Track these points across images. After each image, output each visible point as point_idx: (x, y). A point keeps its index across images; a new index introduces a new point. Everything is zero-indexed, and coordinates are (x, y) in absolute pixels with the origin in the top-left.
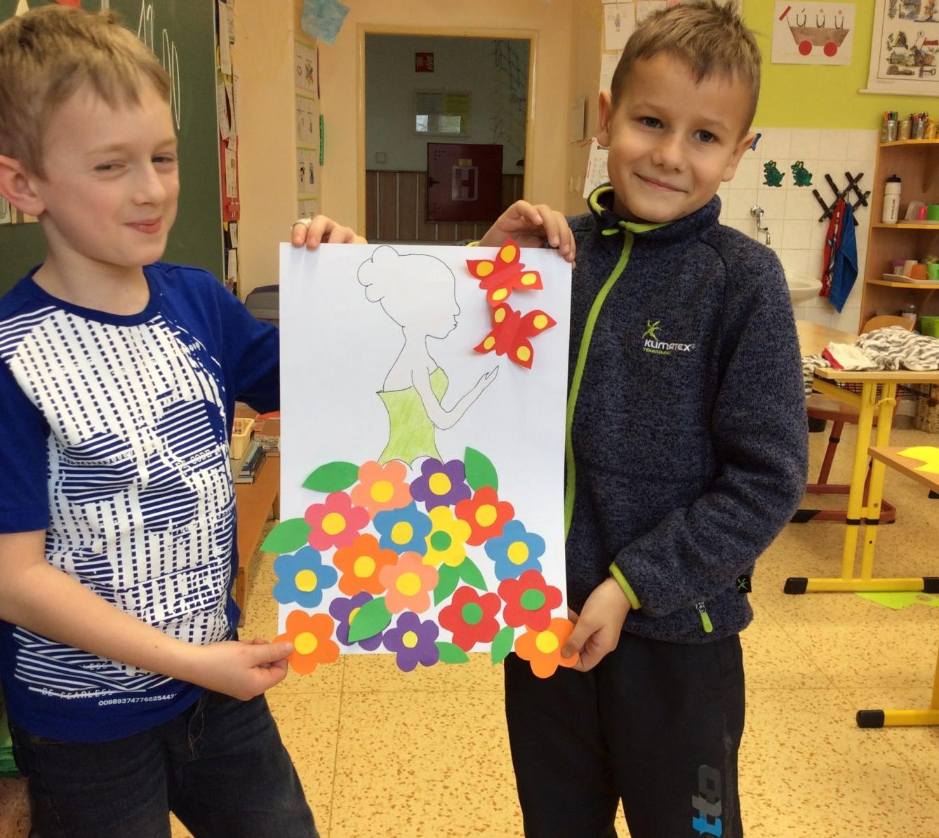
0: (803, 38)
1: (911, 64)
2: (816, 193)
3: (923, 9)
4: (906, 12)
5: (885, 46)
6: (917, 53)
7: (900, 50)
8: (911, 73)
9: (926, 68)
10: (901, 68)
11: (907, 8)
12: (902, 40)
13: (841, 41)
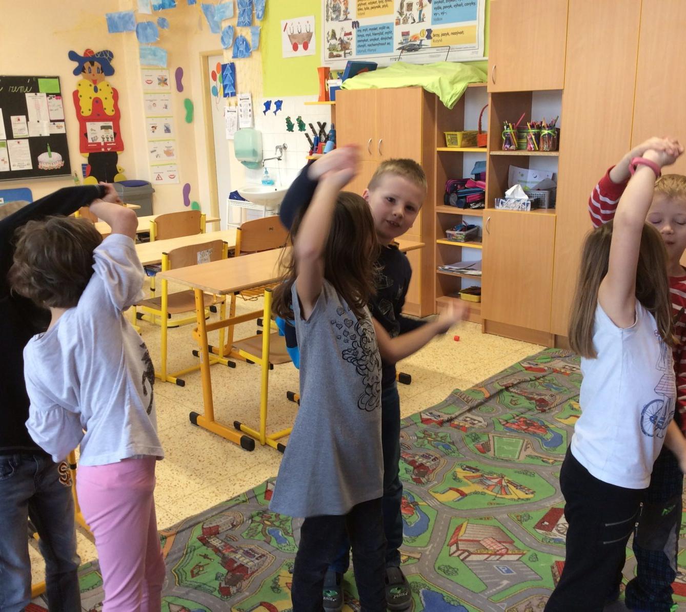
0: (294, 41)
1: (339, 50)
2: (307, 135)
3: (342, 13)
4: (334, 16)
5: (326, 40)
6: (342, 41)
7: (333, 42)
8: (340, 56)
9: (347, 51)
10: (335, 53)
11: (334, 14)
12: (334, 35)
13: (310, 40)
